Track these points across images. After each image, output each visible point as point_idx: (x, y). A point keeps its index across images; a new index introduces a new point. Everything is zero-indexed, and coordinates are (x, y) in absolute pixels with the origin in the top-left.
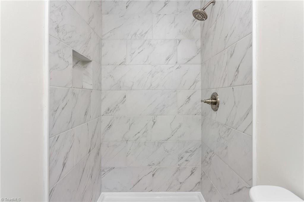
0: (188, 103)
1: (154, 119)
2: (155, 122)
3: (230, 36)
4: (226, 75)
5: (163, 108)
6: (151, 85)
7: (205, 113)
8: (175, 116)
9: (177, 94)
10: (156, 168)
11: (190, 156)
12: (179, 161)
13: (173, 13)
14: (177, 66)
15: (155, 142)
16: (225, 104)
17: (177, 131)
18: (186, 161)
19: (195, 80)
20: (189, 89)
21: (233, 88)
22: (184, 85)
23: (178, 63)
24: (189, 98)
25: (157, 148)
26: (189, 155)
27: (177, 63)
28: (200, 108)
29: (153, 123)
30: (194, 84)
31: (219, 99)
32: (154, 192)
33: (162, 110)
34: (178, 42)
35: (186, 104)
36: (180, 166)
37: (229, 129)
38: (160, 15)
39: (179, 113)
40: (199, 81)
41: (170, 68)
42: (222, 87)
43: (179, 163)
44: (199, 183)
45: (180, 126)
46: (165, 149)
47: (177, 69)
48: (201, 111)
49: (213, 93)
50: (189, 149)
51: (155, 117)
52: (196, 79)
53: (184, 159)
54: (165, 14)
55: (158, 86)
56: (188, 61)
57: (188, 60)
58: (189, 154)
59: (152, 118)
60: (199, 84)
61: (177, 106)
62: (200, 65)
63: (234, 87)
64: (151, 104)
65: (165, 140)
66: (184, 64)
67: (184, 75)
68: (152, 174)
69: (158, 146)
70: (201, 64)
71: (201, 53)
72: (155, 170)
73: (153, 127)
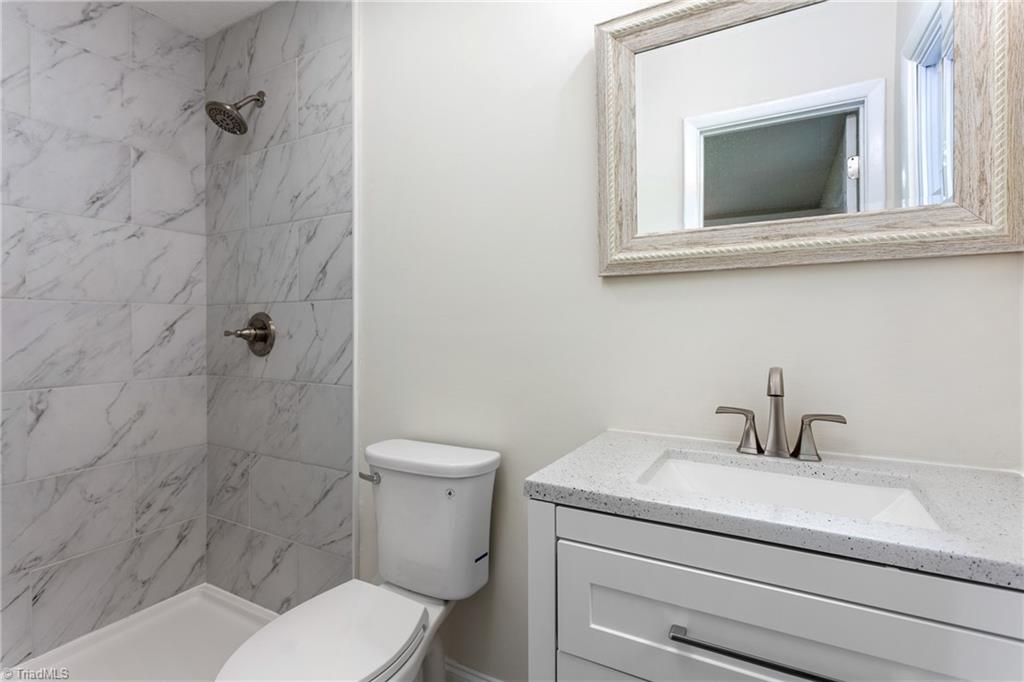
0: (169, 341)
1: (39, 403)
2: (43, 412)
3: (308, 198)
4: (296, 276)
5: (77, 363)
6: (24, 282)
7: (226, 366)
8: (123, 384)
9: (130, 314)
10: (50, 568)
11: (173, 493)
12: (139, 518)
13: (115, 58)
14: (131, 228)
15: (42, 482)
16: (291, 337)
17: (130, 428)
18: (163, 510)
19: (190, 277)
20: (170, 302)
21: (313, 305)
22: (154, 288)
23: (132, 221)
24: (171, 328)
25: (53, 497)
26: (170, 492)
27: (129, 218)
28: (203, 356)
29: (31, 417)
30: (184, 288)
31: (272, 327)
32: (38, 655)
33: (73, 367)
34: (134, 155)
35: (160, 344)
36: (142, 533)
37: (302, 388)
38: (63, 43)
39: (139, 372)
40: (200, 281)
41: (103, 232)
42: (283, 302)
43: (139, 525)
44: (201, 559)
45: (141, 413)
46: (86, 493)
47: (129, 237)
48: (205, 363)
49: (257, 315)
50: (173, 473)
51: (41, 394)
52: (194, 274)
53: (155, 508)
54: (86, 51)
55: (56, 285)
56: (168, 221)
57: (168, 217)
58: (169, 490)
59: (31, 398)
60: (200, 290)
61: (131, 353)
62: (205, 238)
63: (314, 303)
64: (23, 350)
65: (85, 467)
66: (156, 227)
67: (156, 258)
68: (30, 595)
69: (56, 490)
70: (207, 236)
71: (206, 204)
72: (46, 578)
73: (31, 430)
